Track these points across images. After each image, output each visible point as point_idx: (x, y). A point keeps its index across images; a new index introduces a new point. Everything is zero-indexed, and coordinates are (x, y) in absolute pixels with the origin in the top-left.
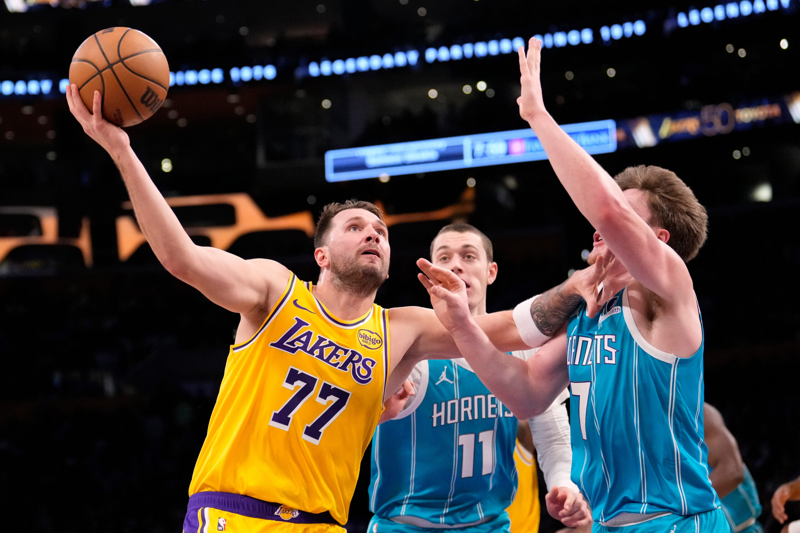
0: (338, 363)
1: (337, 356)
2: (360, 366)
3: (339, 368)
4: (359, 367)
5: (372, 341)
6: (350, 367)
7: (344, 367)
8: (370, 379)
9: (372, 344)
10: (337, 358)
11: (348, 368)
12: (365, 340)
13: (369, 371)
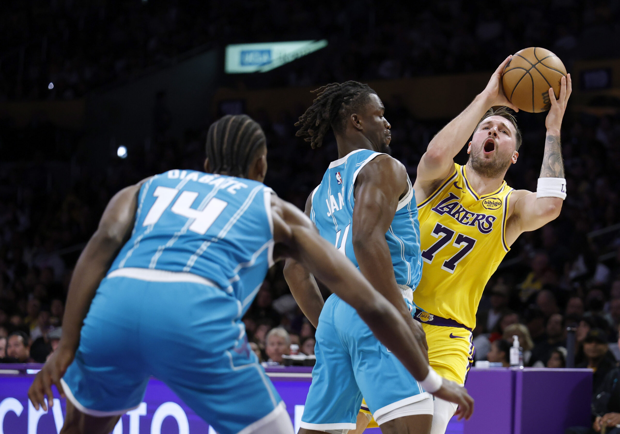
0: (468, 222)
1: (467, 218)
2: (484, 221)
3: (469, 225)
4: (483, 223)
5: (494, 205)
6: (476, 223)
7: (472, 224)
8: (491, 230)
9: (495, 206)
10: (467, 219)
11: (475, 224)
12: (489, 204)
13: (490, 224)
